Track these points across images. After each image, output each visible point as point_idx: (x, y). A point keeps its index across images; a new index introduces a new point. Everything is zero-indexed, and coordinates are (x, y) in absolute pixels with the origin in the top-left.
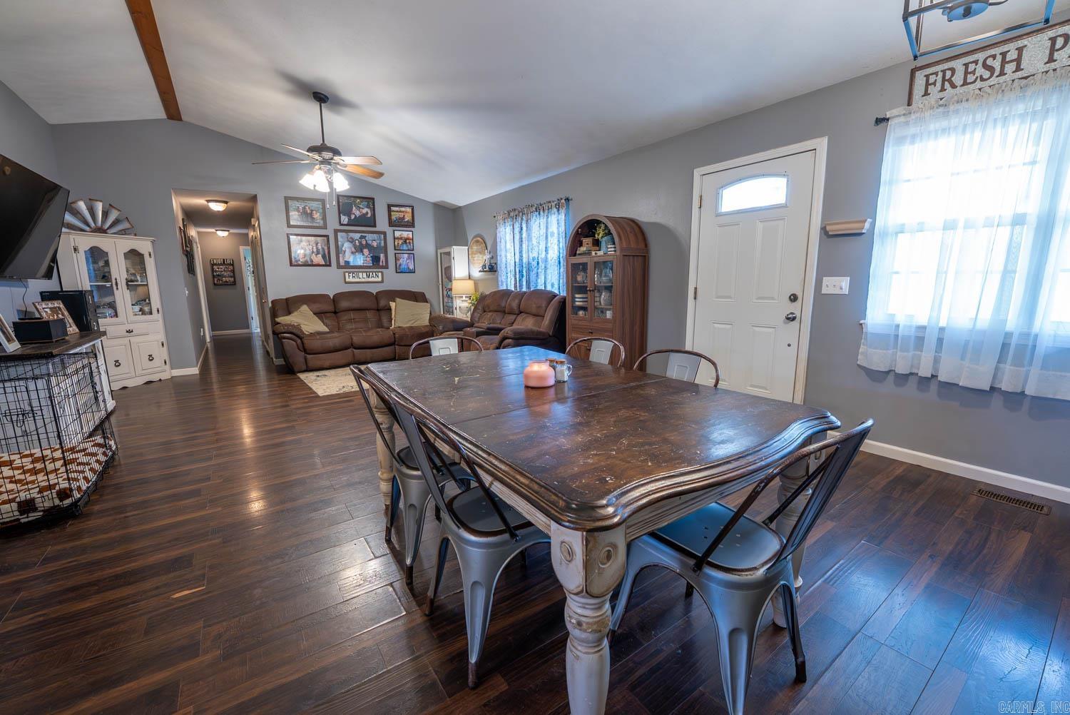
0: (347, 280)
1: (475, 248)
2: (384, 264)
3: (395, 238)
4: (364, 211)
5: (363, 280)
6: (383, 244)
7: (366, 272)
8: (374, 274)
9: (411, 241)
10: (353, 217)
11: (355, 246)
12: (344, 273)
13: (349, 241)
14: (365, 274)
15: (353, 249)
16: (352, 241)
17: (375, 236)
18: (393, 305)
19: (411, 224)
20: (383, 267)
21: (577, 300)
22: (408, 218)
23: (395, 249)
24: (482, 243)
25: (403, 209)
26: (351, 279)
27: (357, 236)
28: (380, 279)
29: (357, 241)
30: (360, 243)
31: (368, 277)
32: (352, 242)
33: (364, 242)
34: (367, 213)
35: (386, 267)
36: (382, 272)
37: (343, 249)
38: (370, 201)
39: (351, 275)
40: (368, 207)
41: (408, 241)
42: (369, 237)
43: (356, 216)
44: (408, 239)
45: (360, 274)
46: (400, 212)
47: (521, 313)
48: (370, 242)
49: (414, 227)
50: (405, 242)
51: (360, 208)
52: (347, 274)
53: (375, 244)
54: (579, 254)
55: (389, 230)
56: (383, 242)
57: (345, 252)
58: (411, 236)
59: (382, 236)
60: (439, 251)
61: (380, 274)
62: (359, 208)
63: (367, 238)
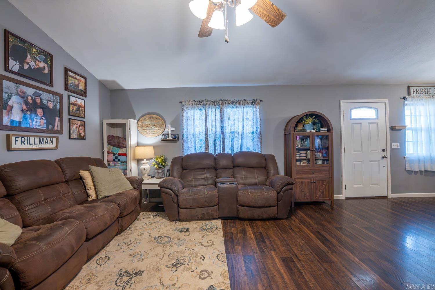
0: (13, 146)
1: (147, 122)
2: (59, 129)
3: (69, 104)
4: (42, 65)
5: (35, 147)
6: (58, 107)
7: (40, 137)
8: (49, 139)
9: (83, 109)
10: (26, 67)
11: (27, 103)
12: (8, 137)
13: (18, 94)
14: (37, 140)
15: (24, 107)
16: (23, 96)
17: (51, 96)
18: (85, 174)
19: (83, 94)
20: (57, 132)
21: (297, 156)
22: (81, 87)
23: (69, 114)
24: (159, 119)
25: (78, 77)
26: (19, 146)
27: (30, 91)
28: (53, 146)
29: (30, 98)
30: (34, 100)
31: (41, 142)
32: (23, 98)
33: (38, 101)
34: (44, 68)
35: (61, 132)
36: (57, 138)
37: (10, 103)
38: (49, 58)
39: (19, 139)
40: (45, 61)
41: (81, 108)
42: (45, 96)
43: (30, 67)
44: (80, 106)
45: (32, 139)
46: (76, 79)
47: (234, 167)
48: (45, 102)
49: (86, 97)
50: (79, 108)
51: (37, 60)
52: (13, 138)
53: (50, 105)
54: (298, 131)
55: (65, 94)
56: (58, 105)
57: (12, 108)
58: (83, 104)
59: (58, 98)
60: (105, 122)
61: (55, 140)
62: (35, 60)
63: (42, 97)
